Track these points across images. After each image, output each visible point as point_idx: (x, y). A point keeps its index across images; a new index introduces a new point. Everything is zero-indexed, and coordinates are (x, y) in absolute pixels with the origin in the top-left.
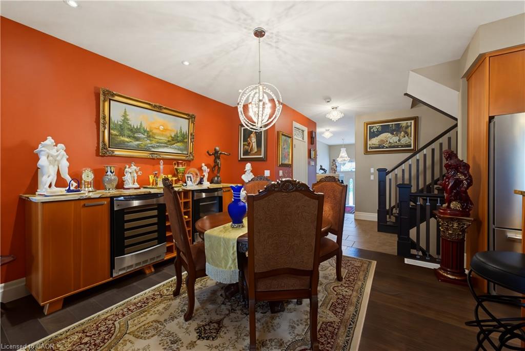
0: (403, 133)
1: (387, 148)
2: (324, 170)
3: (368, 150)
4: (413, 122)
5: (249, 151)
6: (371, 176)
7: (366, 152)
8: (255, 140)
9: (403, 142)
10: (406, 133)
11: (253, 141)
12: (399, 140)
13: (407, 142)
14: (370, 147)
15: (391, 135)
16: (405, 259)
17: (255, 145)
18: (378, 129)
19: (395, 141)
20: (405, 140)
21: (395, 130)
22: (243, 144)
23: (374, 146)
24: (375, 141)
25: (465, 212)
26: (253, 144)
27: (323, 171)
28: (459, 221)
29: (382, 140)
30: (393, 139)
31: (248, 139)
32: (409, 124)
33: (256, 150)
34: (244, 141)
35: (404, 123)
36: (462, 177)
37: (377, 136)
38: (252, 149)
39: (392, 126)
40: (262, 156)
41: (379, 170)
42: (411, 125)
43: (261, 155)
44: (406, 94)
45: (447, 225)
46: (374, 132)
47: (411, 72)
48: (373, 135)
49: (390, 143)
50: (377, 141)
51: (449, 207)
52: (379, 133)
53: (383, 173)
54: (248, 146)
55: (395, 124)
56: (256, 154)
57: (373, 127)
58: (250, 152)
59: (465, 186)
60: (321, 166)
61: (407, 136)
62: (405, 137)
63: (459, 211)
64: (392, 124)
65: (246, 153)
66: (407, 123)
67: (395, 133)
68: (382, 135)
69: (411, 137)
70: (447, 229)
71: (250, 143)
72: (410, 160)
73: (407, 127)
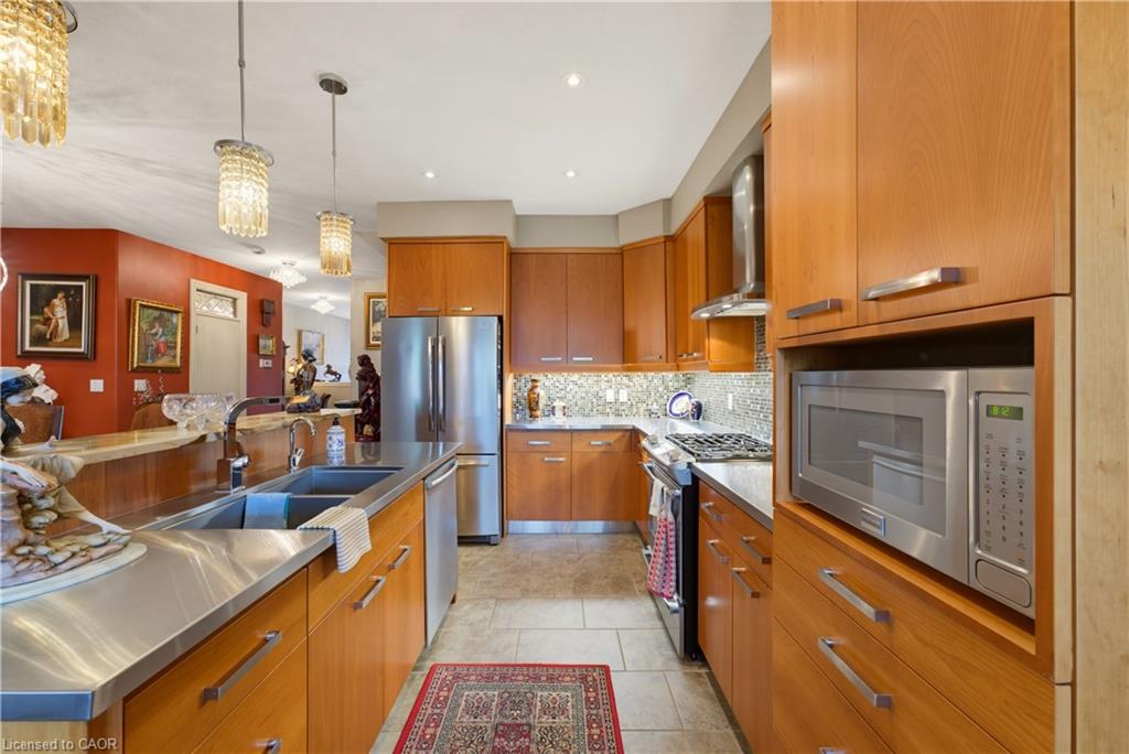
2: (335, 374)
3: (372, 342)
5: (48, 336)
7: (368, 346)
8: (65, 314)
11: (59, 315)
14: (374, 337)
17: (63, 324)
22: (31, 321)
26: (60, 321)
27: (334, 377)
31: (46, 310)
33: (66, 335)
34: (32, 313)
38: (54, 333)
40: (82, 350)
43: (80, 347)
46: (380, 311)
54: (44, 324)
56: (65, 344)
57: (377, 302)
58: (50, 339)
60: (329, 367)
65: (38, 339)
71: (49, 319)
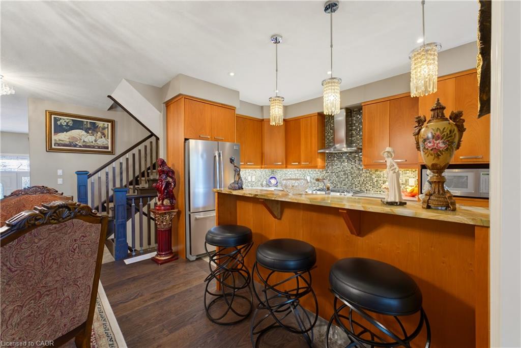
0: (99, 133)
1: (80, 147)
3: (54, 147)
4: (110, 124)
6: (59, 179)
7: (50, 149)
9: (99, 143)
10: (103, 134)
12: (96, 141)
13: (104, 144)
14: (55, 143)
15: (85, 133)
16: (125, 261)
18: (68, 123)
19: (91, 141)
20: (102, 142)
21: (90, 129)
23: (61, 142)
24: (64, 137)
25: (172, 207)
28: (170, 213)
29: (74, 138)
30: (89, 138)
32: (106, 126)
35: (100, 124)
36: (171, 180)
37: (67, 131)
39: (87, 124)
41: (79, 173)
42: (108, 127)
44: (109, 96)
45: (163, 219)
46: (61, 125)
47: (124, 79)
48: (60, 129)
49: (84, 141)
50: (67, 137)
51: (162, 204)
52: (69, 128)
53: (83, 176)
55: (90, 122)
57: (61, 119)
59: (173, 187)
61: (105, 137)
62: (102, 138)
63: (169, 206)
64: (87, 122)
66: (104, 124)
67: (90, 132)
68: (73, 131)
69: (108, 138)
70: (162, 222)
72: (114, 163)
73: (104, 128)
